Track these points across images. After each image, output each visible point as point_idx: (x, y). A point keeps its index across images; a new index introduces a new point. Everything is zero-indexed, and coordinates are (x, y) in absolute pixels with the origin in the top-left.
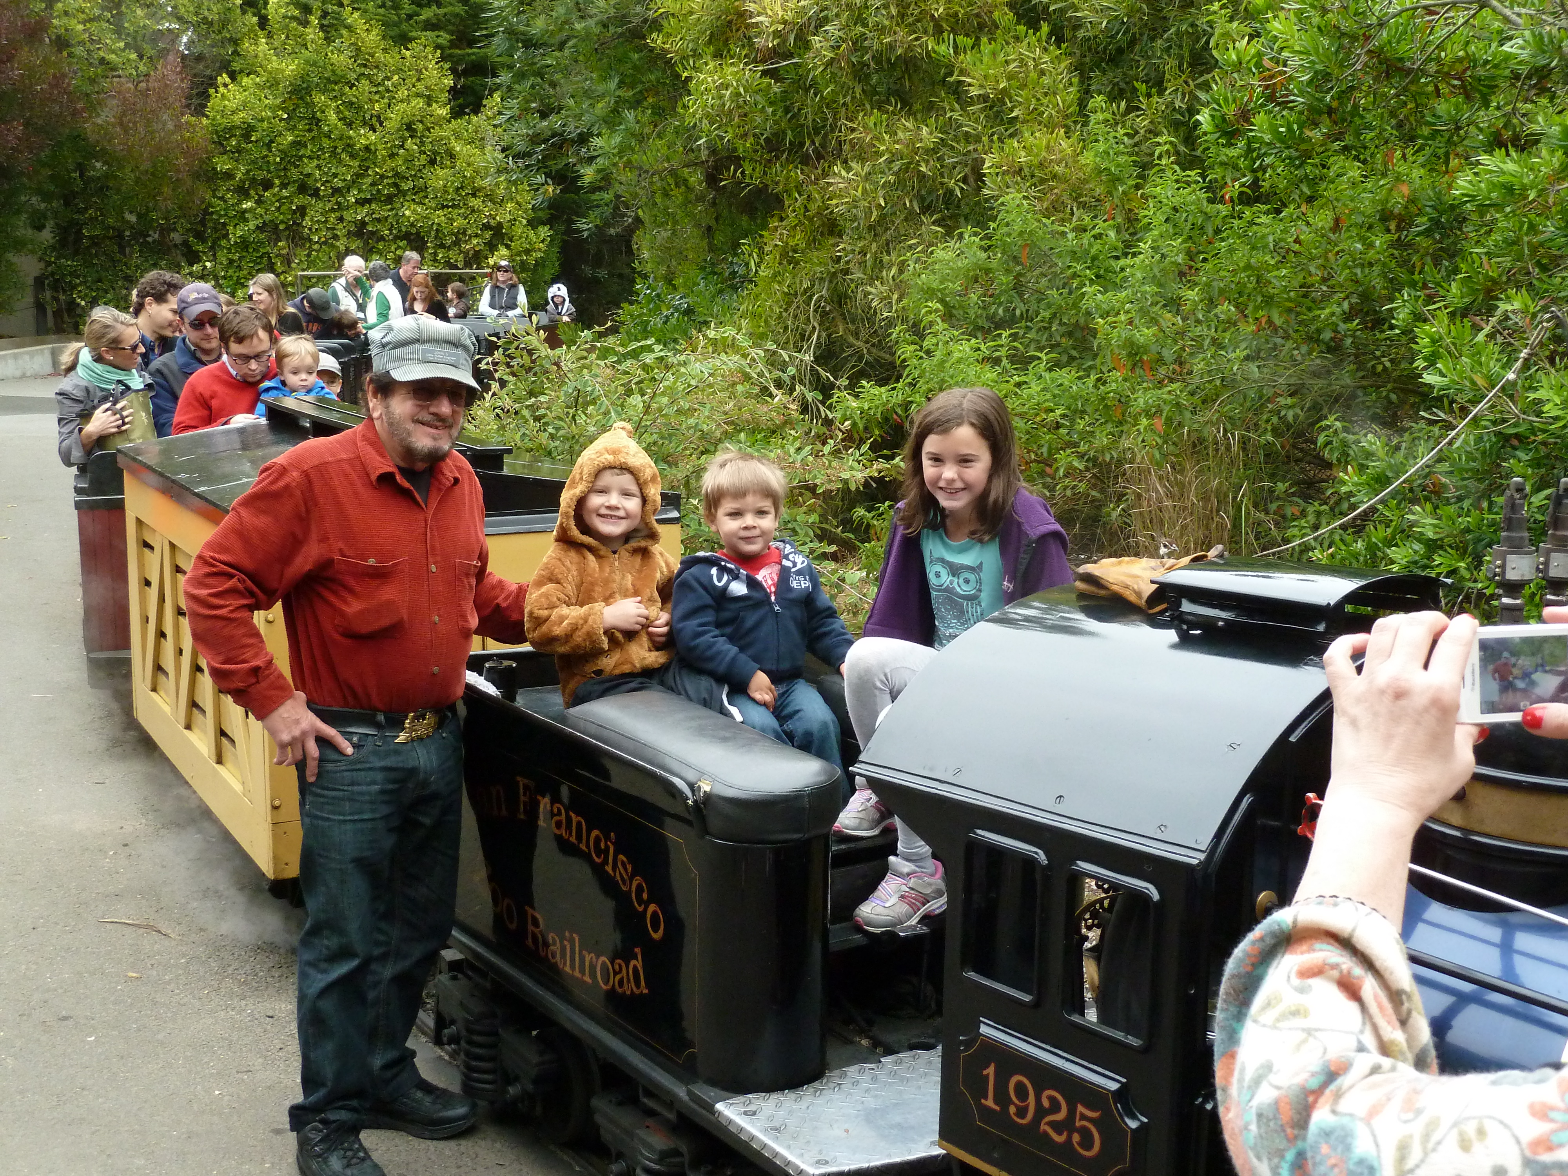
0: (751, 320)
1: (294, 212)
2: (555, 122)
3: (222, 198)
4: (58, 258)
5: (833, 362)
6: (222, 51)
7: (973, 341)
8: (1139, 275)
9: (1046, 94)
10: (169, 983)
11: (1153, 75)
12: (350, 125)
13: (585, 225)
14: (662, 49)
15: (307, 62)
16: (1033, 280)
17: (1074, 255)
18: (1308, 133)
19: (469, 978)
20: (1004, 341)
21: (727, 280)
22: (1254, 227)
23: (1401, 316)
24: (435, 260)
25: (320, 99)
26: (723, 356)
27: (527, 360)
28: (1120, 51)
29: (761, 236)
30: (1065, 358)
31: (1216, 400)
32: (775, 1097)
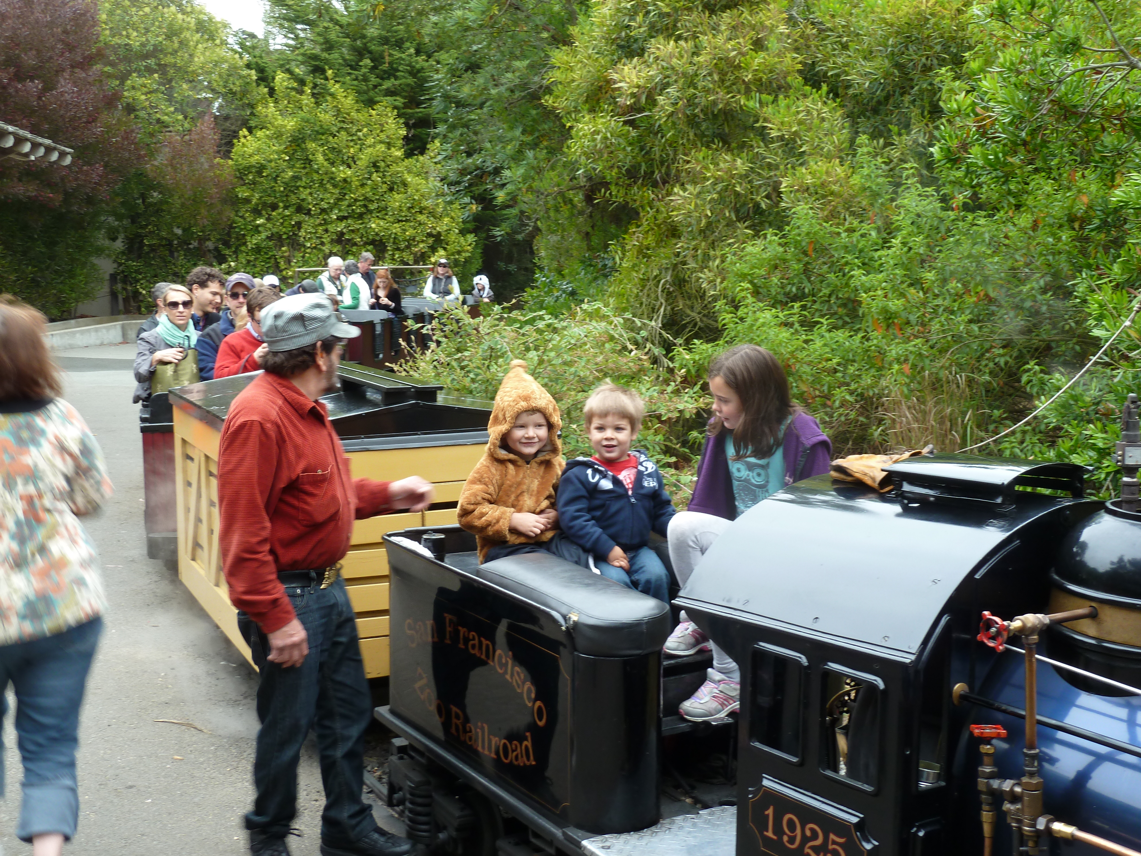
0: (617, 298)
1: (293, 226)
2: (477, 160)
3: (242, 217)
4: (127, 260)
5: (676, 328)
6: (243, 113)
7: (774, 310)
8: (892, 262)
9: (826, 135)
10: (202, 763)
11: (903, 120)
12: (332, 164)
13: (498, 232)
14: (553, 107)
15: (303, 119)
16: (819, 267)
17: (846, 249)
18: (1010, 160)
19: (412, 757)
20: (796, 310)
21: (601, 270)
22: (975, 227)
23: (1081, 290)
24: (393, 259)
25: (311, 145)
26: (594, 323)
28: (879, 103)
29: (624, 239)
30: (840, 323)
31: (947, 351)
32: (624, 837)
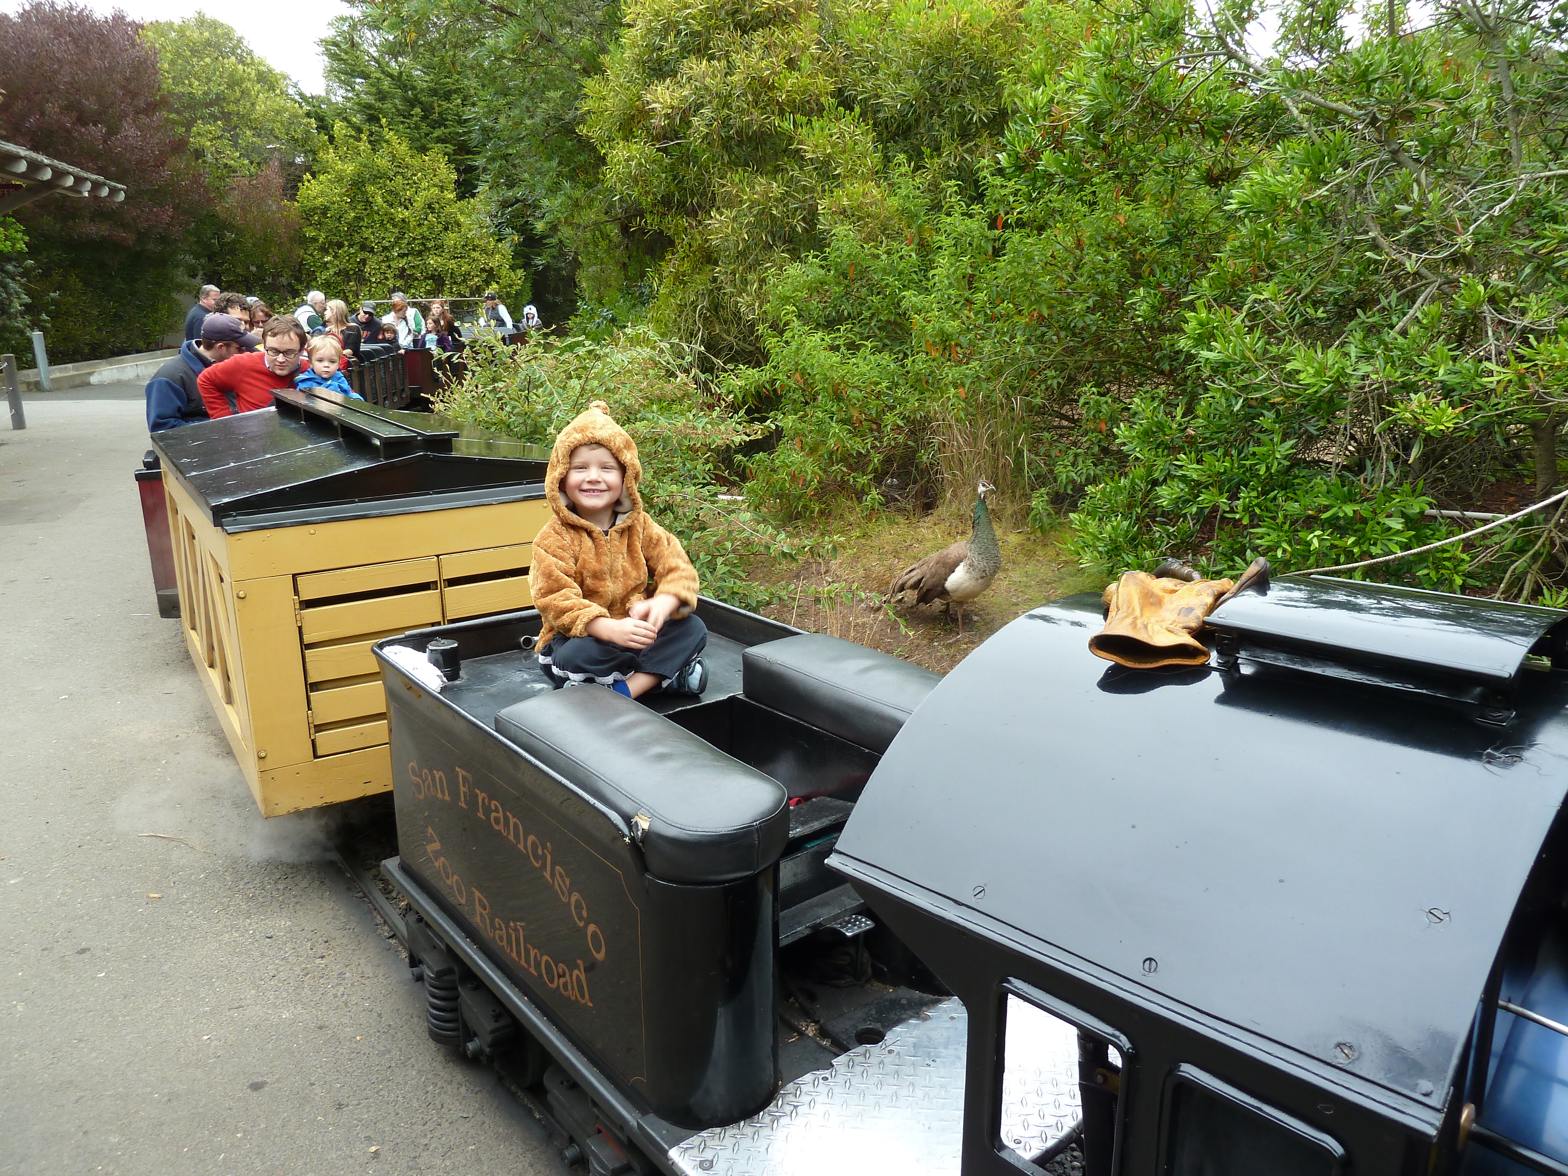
0: (656, 323)
1: (359, 263)
2: (518, 192)
3: (311, 255)
7: (819, 334)
9: (859, 158)
11: (934, 142)
12: (391, 206)
13: (540, 262)
14: (588, 136)
15: (361, 165)
16: (855, 290)
17: (885, 271)
18: (1086, 165)
20: (840, 333)
21: (639, 297)
23: (1142, 308)
25: (370, 189)
26: (639, 349)
27: (489, 354)
28: (909, 127)
29: (660, 266)
30: (882, 346)
31: (1001, 374)
32: (731, 1134)
